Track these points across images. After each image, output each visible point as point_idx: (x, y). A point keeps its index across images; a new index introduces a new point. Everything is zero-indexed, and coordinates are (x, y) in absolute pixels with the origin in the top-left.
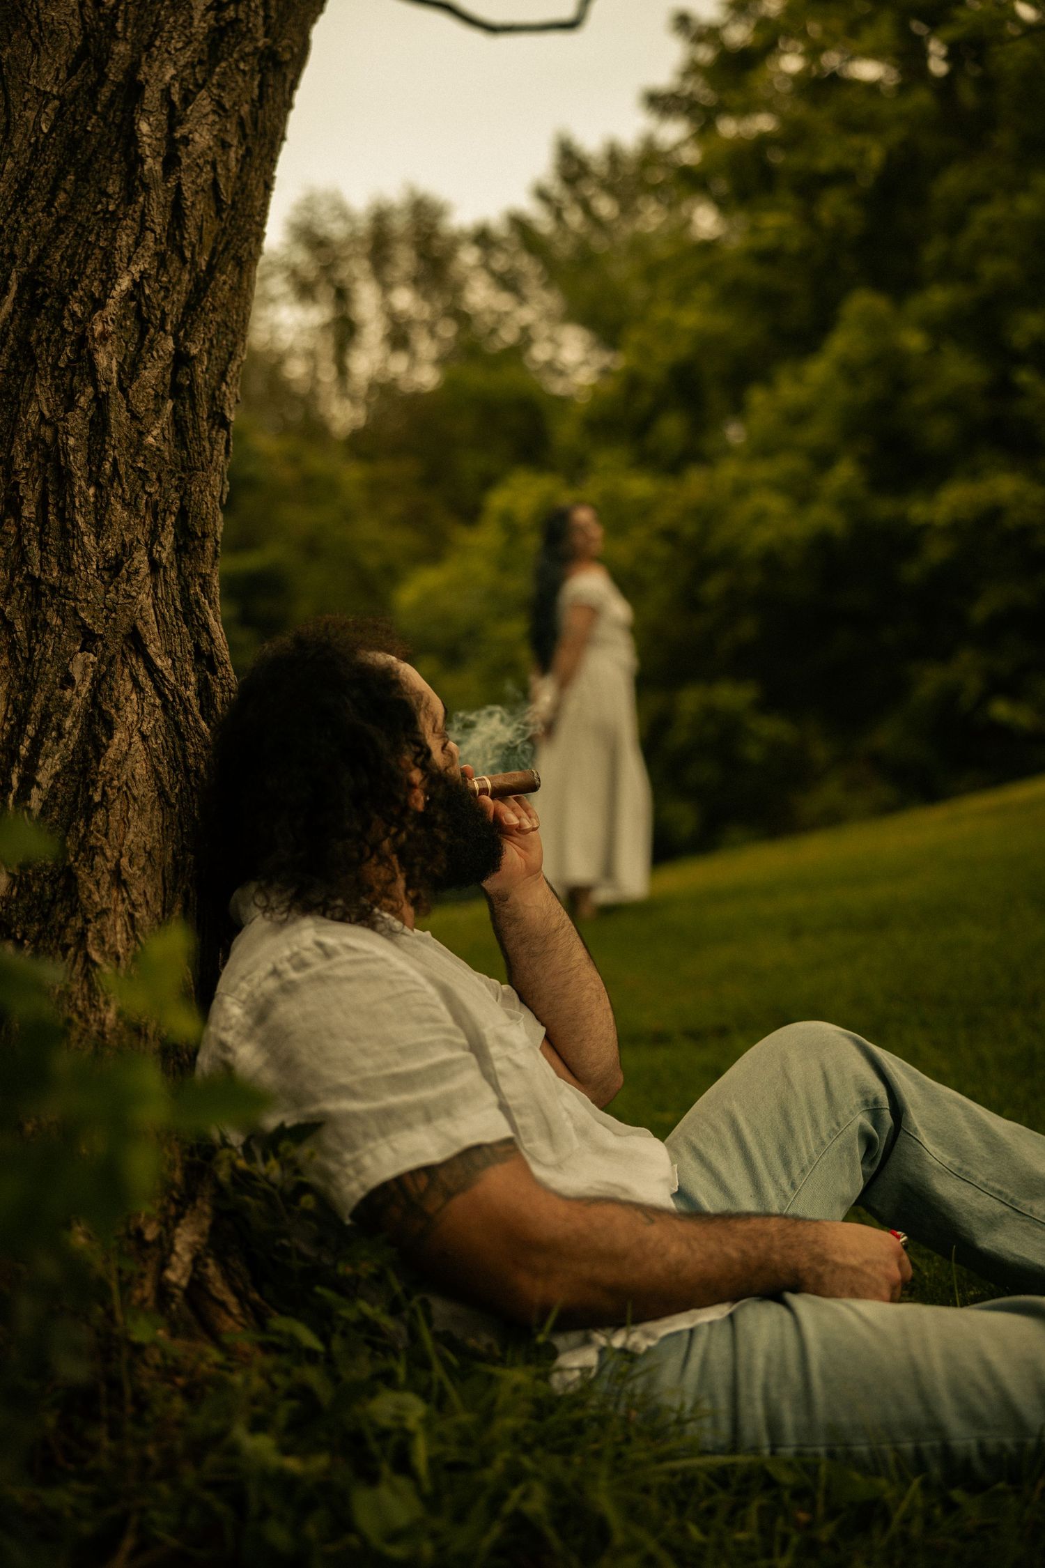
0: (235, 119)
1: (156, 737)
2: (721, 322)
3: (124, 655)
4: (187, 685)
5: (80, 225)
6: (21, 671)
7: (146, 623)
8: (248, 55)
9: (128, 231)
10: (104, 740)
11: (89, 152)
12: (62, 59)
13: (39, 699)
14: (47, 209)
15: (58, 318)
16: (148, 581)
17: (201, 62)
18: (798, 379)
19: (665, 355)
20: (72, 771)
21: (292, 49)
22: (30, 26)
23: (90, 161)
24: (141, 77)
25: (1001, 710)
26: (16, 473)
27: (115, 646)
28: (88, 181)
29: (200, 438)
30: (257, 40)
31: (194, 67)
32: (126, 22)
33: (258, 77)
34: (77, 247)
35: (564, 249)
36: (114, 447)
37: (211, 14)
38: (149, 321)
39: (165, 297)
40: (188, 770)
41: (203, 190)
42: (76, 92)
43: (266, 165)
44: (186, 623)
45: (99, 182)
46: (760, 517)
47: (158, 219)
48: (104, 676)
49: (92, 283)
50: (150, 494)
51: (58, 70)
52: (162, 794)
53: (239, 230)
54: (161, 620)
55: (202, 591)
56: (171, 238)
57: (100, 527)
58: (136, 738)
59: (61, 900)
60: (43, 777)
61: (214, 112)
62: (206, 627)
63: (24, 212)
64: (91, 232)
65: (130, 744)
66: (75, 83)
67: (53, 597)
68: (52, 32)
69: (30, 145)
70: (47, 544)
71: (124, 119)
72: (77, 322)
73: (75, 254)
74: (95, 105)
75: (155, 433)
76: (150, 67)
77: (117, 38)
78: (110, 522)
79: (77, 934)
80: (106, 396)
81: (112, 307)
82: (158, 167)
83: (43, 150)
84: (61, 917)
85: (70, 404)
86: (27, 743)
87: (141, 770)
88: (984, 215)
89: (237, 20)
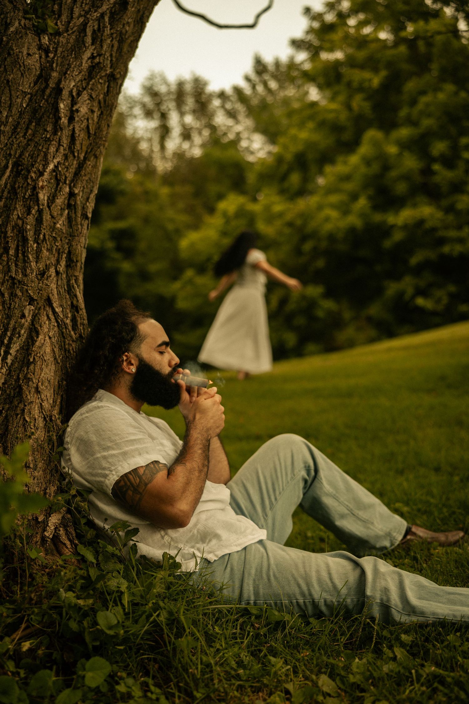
0: (97, 101)
1: (55, 338)
2: (316, 137)
3: (44, 306)
4: (67, 317)
5: (36, 142)
6: (6, 312)
7: (53, 295)
8: (103, 76)
9: (54, 146)
10: (35, 338)
11: (41, 114)
12: (32, 79)
13: (12, 323)
14: (24, 136)
15: (26, 178)
16: (55, 279)
17: (85, 79)
18: (345, 163)
19: (294, 149)
20: (23, 349)
21: (120, 73)
22: (20, 66)
23: (41, 118)
24: (61, 86)
25: (420, 301)
26: (8, 237)
27: (41, 303)
28: (40, 125)
29: (77, 224)
30: (107, 70)
31: (82, 81)
32: (57, 64)
33: (107, 84)
34: (35, 151)
35: (255, 102)
36: (44, 229)
37: (90, 61)
38: (60, 180)
39: (67, 171)
40: (65, 350)
41: (83, 129)
42: (37, 91)
43: (109, 118)
44: (69, 294)
45: (44, 126)
46: (327, 219)
47: (65, 142)
48: (36, 314)
49: (39, 165)
50: (57, 246)
51: (30, 83)
52: (55, 359)
53: (97, 144)
54: (59, 293)
55: (76, 282)
56: (70, 148)
57: (38, 259)
58: (47, 338)
59: (17, 397)
60: (13, 351)
61: (89, 99)
62: (76, 296)
63: (15, 137)
64: (40, 145)
65: (45, 340)
66: (37, 88)
67: (19, 285)
68: (29, 69)
69: (19, 112)
70: (18, 265)
71: (55, 101)
72: (33, 180)
73: (34, 154)
74: (44, 96)
75: (60, 223)
76: (65, 82)
77: (53, 70)
78: (42, 257)
79: (21, 410)
80: (42, 210)
81: (46, 176)
82: (66, 121)
83: (24, 114)
84: (16, 403)
85: (29, 213)
86: (7, 338)
87: (48, 350)
88: (424, 99)
89: (99, 63)
